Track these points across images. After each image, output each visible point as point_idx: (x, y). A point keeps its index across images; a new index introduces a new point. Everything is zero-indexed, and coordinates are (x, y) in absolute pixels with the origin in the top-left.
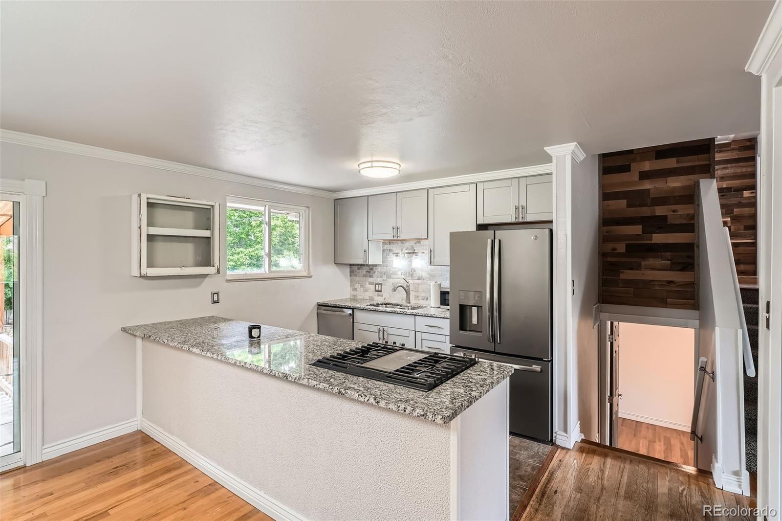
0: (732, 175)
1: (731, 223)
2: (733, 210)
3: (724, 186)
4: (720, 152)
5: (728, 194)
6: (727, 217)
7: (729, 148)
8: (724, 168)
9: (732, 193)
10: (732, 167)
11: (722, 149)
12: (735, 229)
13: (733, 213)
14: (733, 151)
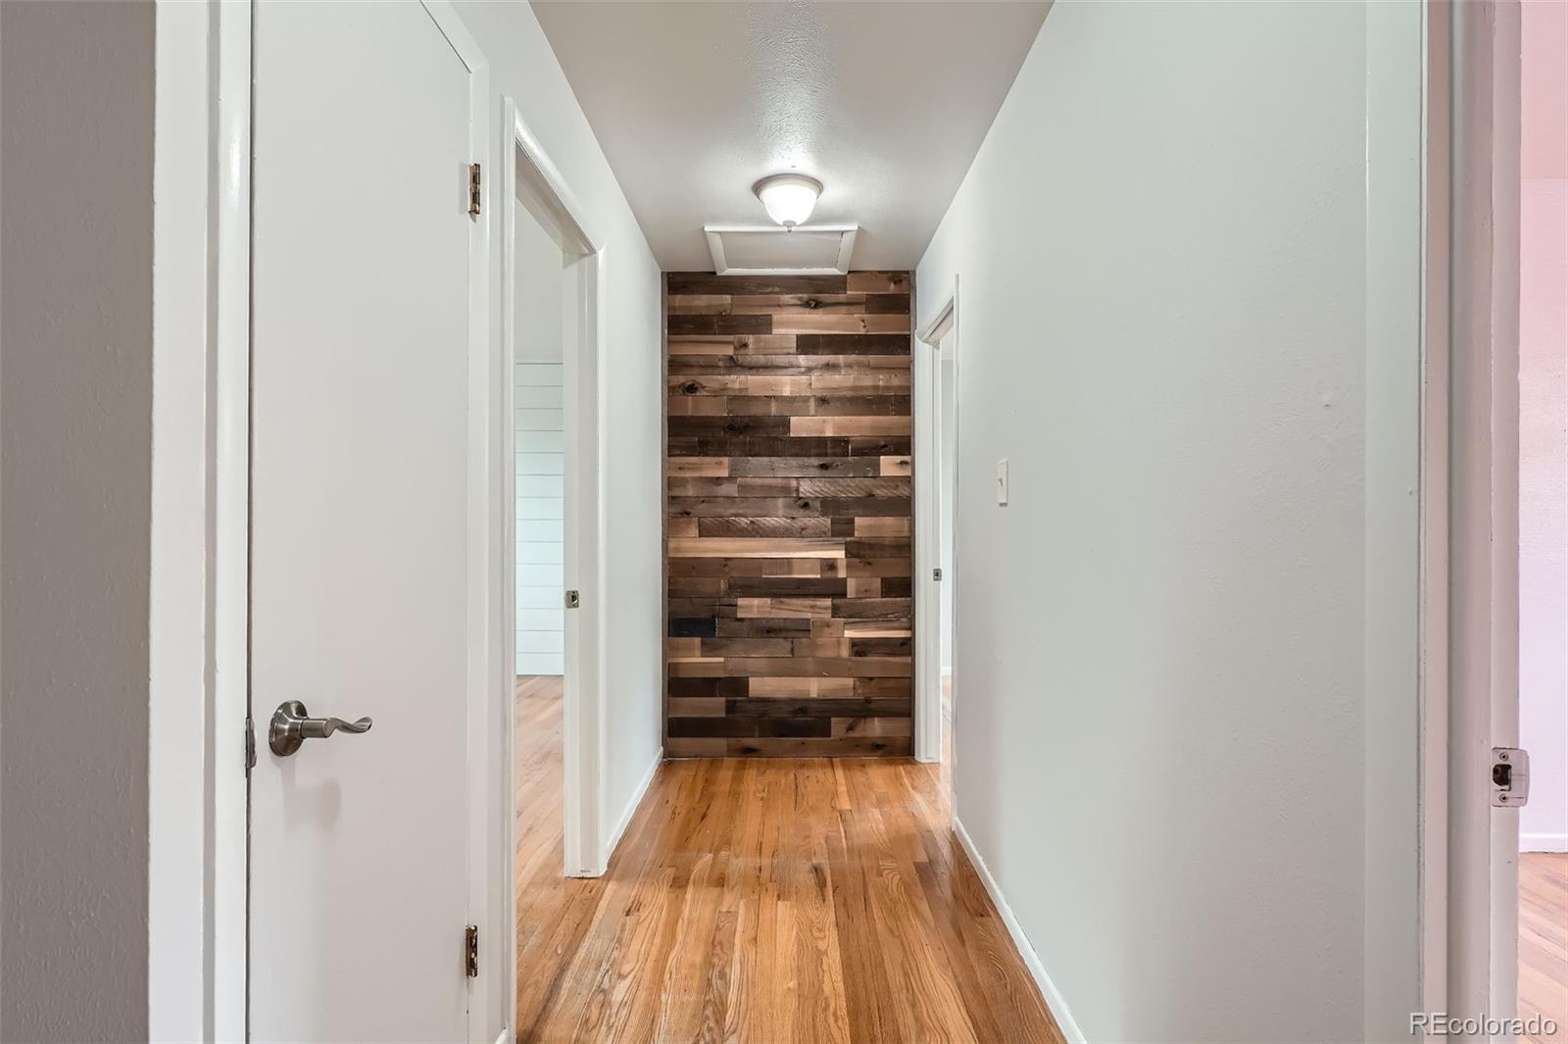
0: (849, 394)
1: (849, 567)
2: (852, 522)
3: (829, 433)
4: (816, 307)
5: (838, 460)
6: (835, 545)
7: (841, 297)
8: (829, 367)
9: (850, 459)
10: (849, 366)
11: (823, 297)
12: (857, 592)
13: (852, 535)
14: (852, 308)
